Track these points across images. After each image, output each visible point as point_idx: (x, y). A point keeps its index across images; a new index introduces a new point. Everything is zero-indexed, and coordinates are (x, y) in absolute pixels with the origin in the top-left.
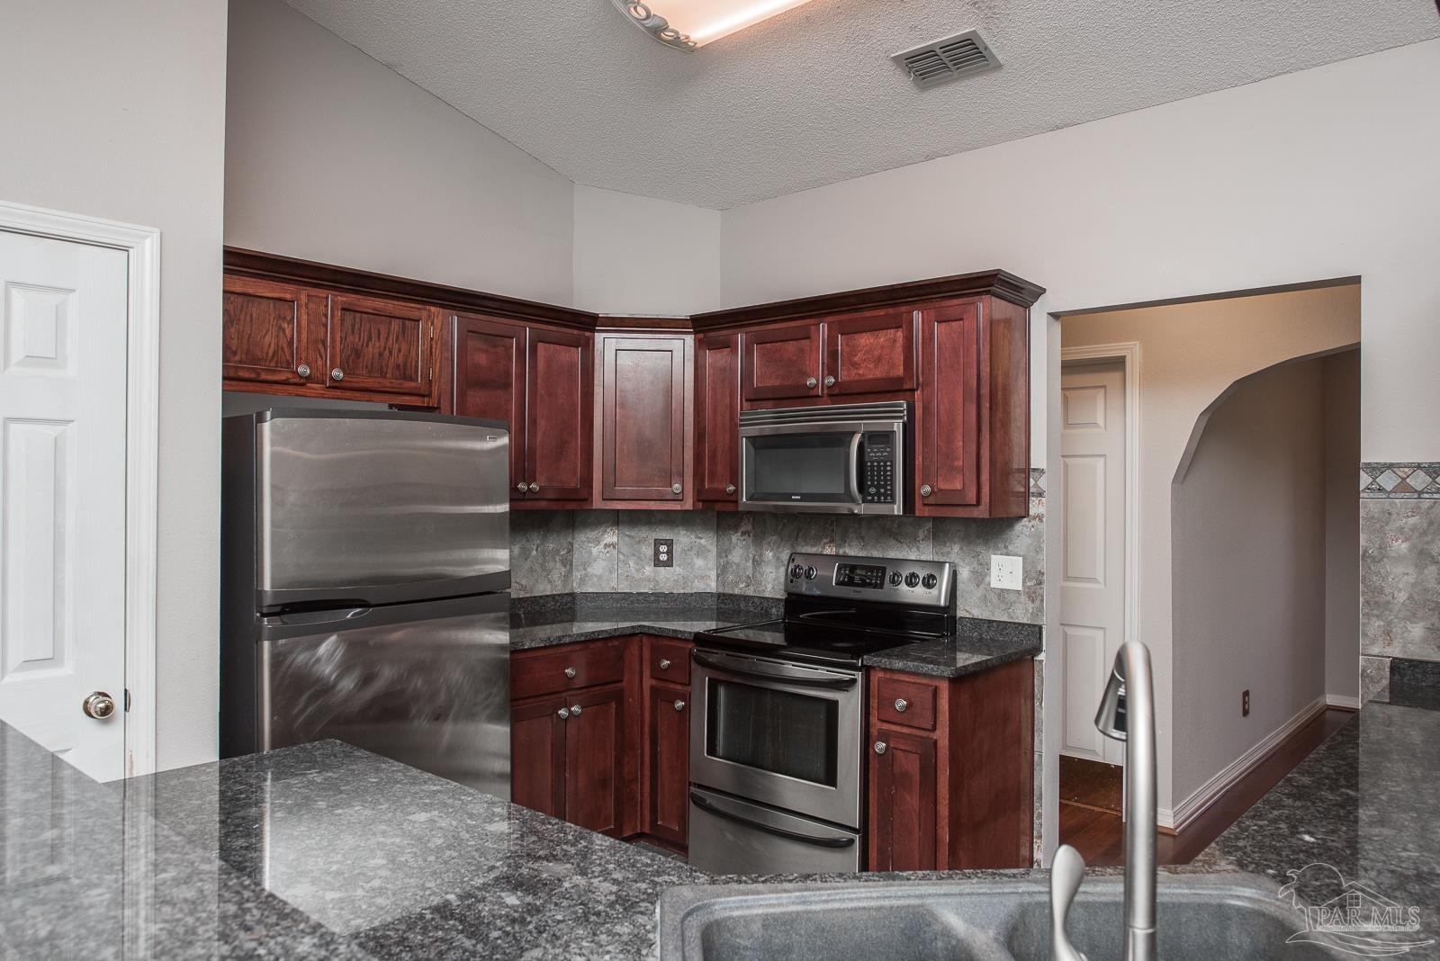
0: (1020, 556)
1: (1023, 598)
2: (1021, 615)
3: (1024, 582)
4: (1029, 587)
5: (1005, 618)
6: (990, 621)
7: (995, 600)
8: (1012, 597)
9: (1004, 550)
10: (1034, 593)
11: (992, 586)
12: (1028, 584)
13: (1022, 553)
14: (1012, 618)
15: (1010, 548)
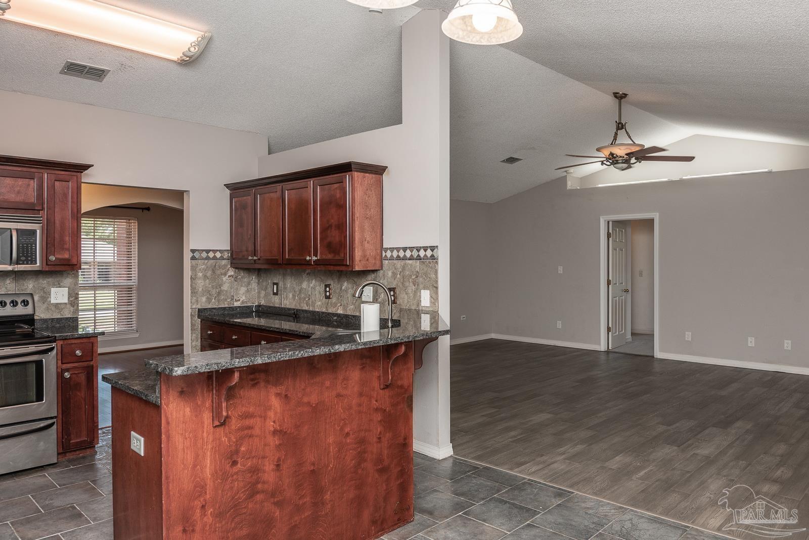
0: (66, 287)
1: (68, 306)
2: (67, 314)
3: (69, 298)
4: (71, 301)
5: (59, 316)
6: (52, 319)
7: (53, 308)
8: (63, 306)
9: (58, 286)
10: (74, 303)
11: (52, 302)
12: (71, 299)
13: (68, 286)
14: (62, 315)
15: (61, 284)
